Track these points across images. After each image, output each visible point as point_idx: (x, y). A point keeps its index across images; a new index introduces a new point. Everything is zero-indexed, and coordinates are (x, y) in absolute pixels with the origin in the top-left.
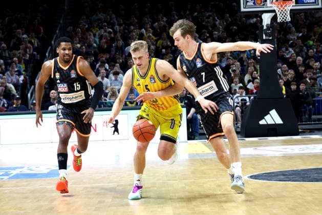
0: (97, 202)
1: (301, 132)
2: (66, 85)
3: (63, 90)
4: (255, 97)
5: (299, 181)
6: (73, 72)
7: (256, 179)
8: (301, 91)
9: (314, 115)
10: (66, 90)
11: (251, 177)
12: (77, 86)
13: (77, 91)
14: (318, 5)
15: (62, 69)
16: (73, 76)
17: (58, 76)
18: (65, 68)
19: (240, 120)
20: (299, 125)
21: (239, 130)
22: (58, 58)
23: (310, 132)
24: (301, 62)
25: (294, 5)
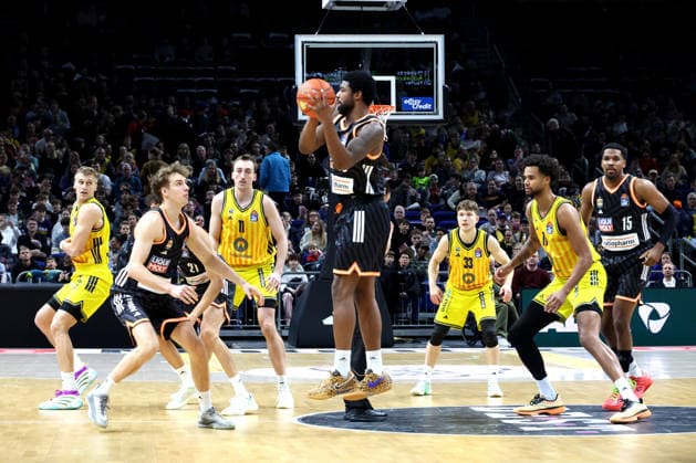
0: (23, 453)
1: (398, 342)
2: (610, 221)
3: (606, 229)
4: (317, 276)
5: (391, 430)
6: (624, 196)
7: (313, 423)
8: (401, 269)
9: (421, 311)
10: (610, 228)
11: (304, 420)
12: (627, 223)
13: (627, 232)
14: (437, 114)
15: (608, 193)
16: (625, 203)
17: (600, 203)
18: (612, 191)
19: (290, 315)
20: (395, 328)
21: (286, 333)
22: (604, 177)
23: (414, 342)
24: (403, 215)
25: (394, 111)
